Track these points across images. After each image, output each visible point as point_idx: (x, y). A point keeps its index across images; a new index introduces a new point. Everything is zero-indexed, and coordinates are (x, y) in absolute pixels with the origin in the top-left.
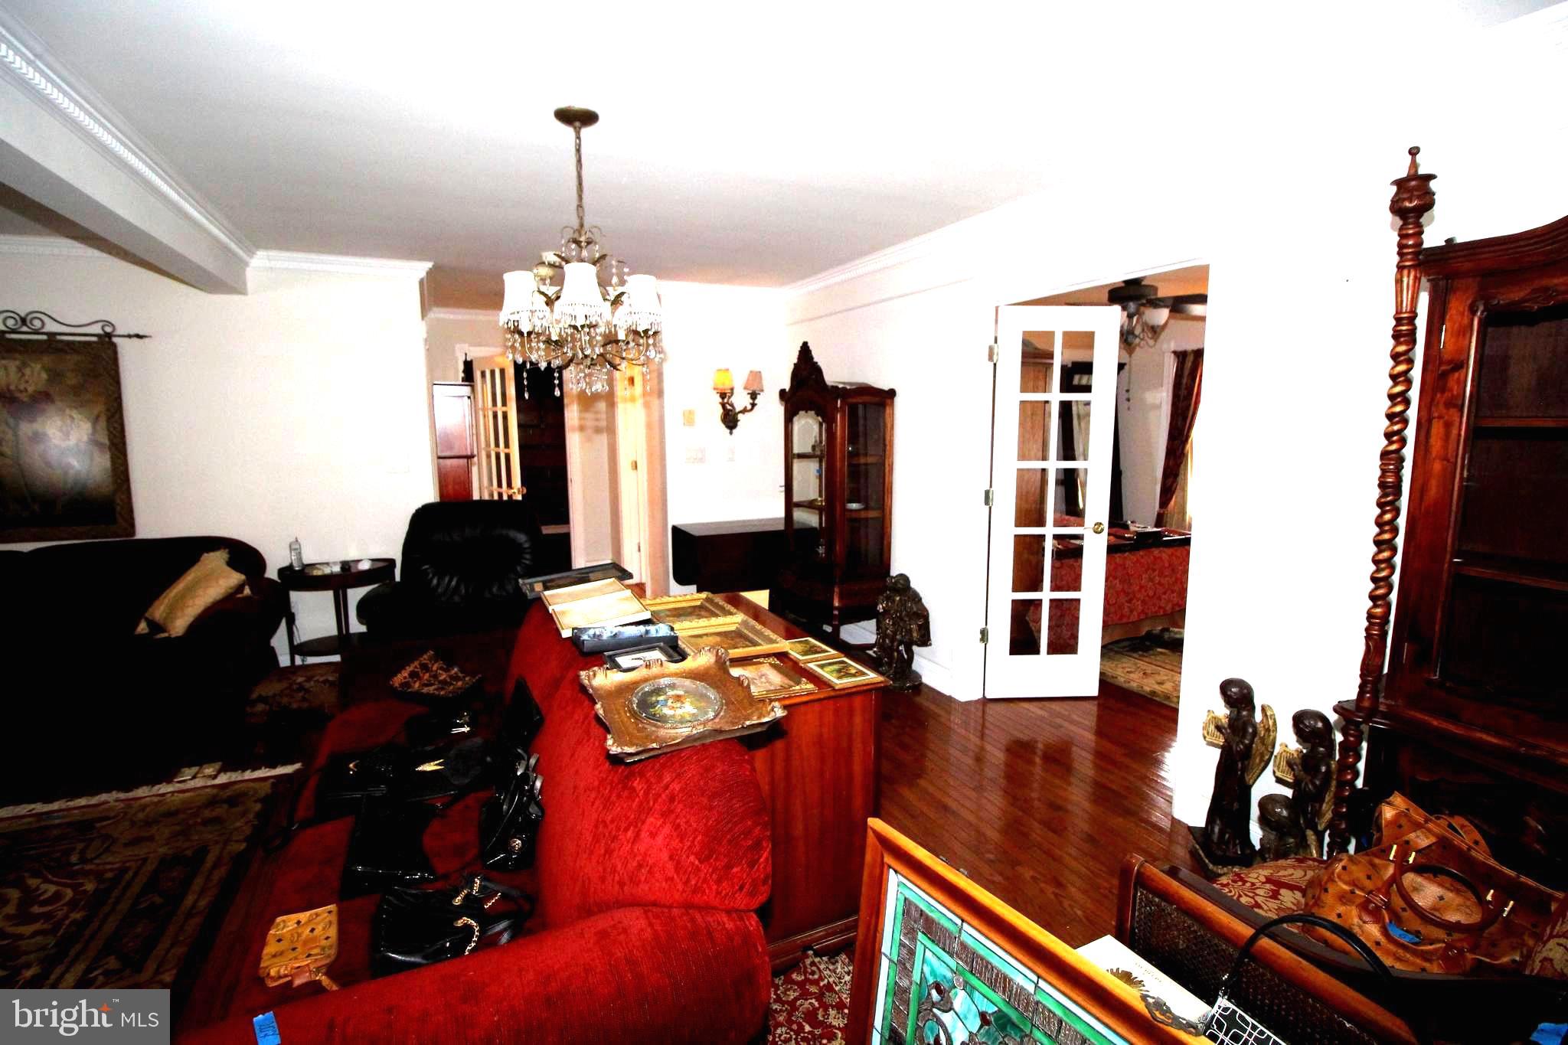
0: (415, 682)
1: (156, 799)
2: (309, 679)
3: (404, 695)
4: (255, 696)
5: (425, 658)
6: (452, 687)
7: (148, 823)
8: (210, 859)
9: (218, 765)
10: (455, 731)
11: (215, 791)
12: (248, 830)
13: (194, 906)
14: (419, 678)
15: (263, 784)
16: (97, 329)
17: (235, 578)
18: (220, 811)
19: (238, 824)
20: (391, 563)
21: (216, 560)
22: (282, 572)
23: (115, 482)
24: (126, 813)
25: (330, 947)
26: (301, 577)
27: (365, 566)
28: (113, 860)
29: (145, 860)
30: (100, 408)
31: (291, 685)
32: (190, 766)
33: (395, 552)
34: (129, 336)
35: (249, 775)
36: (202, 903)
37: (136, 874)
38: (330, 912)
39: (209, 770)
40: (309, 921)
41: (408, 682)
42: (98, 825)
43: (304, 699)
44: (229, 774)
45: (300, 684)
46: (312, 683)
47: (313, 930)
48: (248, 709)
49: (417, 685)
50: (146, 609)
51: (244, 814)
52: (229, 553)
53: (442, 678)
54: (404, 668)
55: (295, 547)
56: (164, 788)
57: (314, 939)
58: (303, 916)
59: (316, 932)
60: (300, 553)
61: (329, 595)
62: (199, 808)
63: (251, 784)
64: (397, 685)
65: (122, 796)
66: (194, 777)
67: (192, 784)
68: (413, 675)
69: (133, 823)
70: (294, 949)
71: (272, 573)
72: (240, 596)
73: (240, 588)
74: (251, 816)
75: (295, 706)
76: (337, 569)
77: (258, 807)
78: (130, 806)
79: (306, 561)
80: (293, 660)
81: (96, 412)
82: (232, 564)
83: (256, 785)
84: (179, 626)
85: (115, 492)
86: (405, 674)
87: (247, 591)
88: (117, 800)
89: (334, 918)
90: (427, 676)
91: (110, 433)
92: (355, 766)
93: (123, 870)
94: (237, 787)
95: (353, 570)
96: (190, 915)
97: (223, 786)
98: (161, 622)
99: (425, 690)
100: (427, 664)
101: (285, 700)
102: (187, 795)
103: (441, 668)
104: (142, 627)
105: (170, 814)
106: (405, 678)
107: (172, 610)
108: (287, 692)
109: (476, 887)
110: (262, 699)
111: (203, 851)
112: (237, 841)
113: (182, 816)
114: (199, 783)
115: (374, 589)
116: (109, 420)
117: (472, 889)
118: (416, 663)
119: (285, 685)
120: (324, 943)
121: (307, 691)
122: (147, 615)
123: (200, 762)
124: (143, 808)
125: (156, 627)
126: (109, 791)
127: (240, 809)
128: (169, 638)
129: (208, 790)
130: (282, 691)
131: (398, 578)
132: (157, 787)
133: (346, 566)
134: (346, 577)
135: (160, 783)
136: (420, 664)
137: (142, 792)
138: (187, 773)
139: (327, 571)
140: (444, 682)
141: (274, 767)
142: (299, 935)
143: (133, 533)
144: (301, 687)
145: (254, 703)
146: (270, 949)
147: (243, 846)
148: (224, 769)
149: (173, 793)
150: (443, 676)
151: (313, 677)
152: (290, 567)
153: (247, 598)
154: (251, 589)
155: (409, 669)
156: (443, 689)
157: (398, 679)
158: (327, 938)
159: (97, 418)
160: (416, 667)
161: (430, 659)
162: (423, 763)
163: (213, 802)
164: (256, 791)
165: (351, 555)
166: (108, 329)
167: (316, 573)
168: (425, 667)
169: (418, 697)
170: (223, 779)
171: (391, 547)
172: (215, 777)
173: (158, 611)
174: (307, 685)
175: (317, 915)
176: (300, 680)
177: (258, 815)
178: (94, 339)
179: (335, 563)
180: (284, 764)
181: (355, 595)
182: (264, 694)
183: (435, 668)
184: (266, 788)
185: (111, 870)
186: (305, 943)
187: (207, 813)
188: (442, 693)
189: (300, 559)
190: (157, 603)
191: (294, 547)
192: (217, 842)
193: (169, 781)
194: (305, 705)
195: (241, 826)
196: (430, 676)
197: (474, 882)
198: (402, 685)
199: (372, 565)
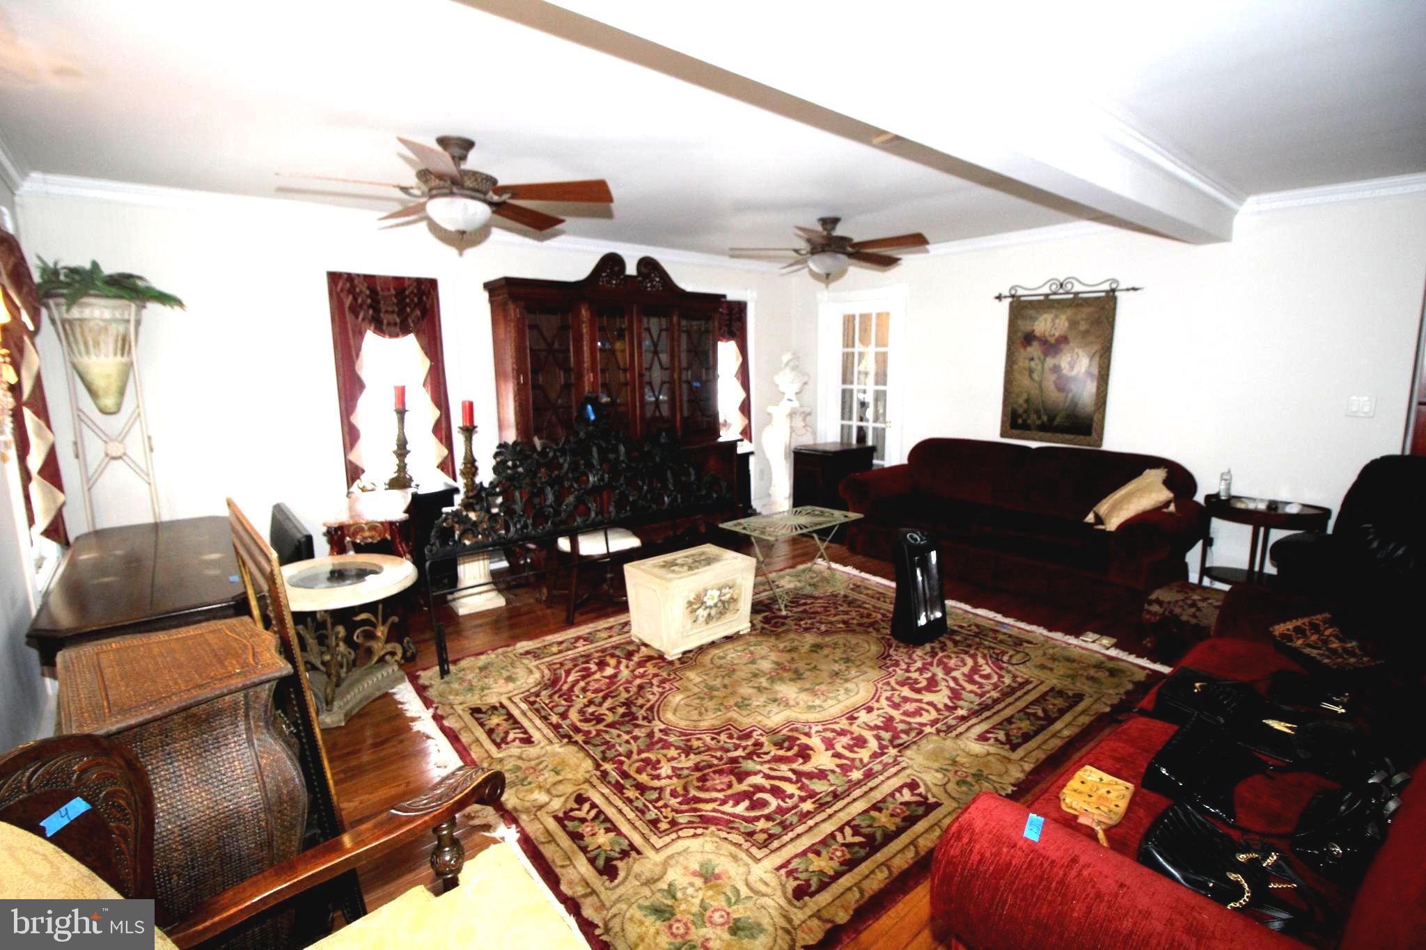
0: (1298, 638)
1: (1064, 645)
2: (1204, 600)
3: (1281, 645)
4: (1153, 597)
5: (1318, 618)
6: (1340, 660)
7: (1054, 658)
8: (1081, 706)
9: (1114, 641)
10: (1326, 705)
11: (1104, 659)
12: (1116, 701)
13: (1059, 731)
14: (1304, 636)
15: (1140, 670)
16: (1106, 287)
17: (1165, 495)
18: (1101, 675)
19: (1111, 691)
20: (1326, 513)
21: (1155, 476)
22: (1208, 498)
23: (1096, 404)
24: (1043, 645)
25: (1116, 813)
26: (1224, 507)
27: (1293, 509)
28: (1024, 672)
29: (1042, 682)
30: (1096, 347)
31: (1186, 598)
32: (1095, 632)
33: (1333, 502)
34: (1128, 290)
35: (1132, 659)
36: (1066, 733)
37: (1034, 688)
38: (1127, 788)
39: (1106, 641)
40: (1109, 784)
41: (1291, 635)
42: (1025, 645)
43: (1194, 616)
44: (1118, 651)
45: (1194, 601)
46: (1205, 604)
47: (1108, 792)
48: (1146, 606)
49: (1300, 642)
50: (1095, 505)
51: (1117, 686)
52: (1168, 472)
53: (1334, 646)
54: (1290, 620)
55: (1227, 477)
56: (1072, 640)
57: (1107, 800)
58: (1107, 778)
59: (1110, 796)
60: (1229, 484)
61: (1247, 530)
62: (1089, 666)
63: (1131, 667)
64: (1277, 633)
65: (1045, 632)
66: (1094, 642)
67: (1090, 646)
68: (1298, 630)
69: (1045, 654)
70: (1090, 796)
71: (1200, 498)
72: (1165, 510)
73: (1167, 504)
74: (1122, 691)
75: (1184, 618)
76: (1262, 506)
77: (1130, 687)
78: (1047, 641)
79: (1234, 492)
80: (1201, 580)
81: (1093, 351)
82: (1168, 483)
83: (1135, 669)
84: (1112, 524)
85: (1095, 412)
86: (1290, 625)
87: (1172, 508)
88: (1041, 634)
89: (1128, 794)
90: (1314, 637)
91: (1100, 366)
92: (1200, 686)
93: (1027, 682)
94: (1120, 663)
95: (1280, 511)
96: (1054, 735)
97: (1111, 658)
98: (1103, 517)
99: (1307, 650)
100: (1318, 625)
101: (1177, 611)
102: (1084, 652)
103: (1336, 637)
104: (1090, 518)
105: (1069, 660)
106: (1288, 630)
107: (1113, 508)
108: (1181, 603)
109: (1270, 861)
110: (1160, 603)
111: (1079, 697)
112: (1105, 704)
113: (1075, 665)
114: (1095, 647)
115: (1295, 535)
116: (1101, 356)
117: (1265, 860)
118: (1306, 620)
119: (1180, 596)
120: (1113, 807)
121: (1199, 609)
122: (1095, 509)
123: (1102, 632)
124: (1054, 647)
125: (1099, 520)
126: (1039, 625)
127: (1115, 680)
128: (1104, 531)
129: (1098, 655)
130: (1177, 602)
131: (1330, 530)
132: (1068, 637)
133: (1273, 505)
134: (1270, 516)
135: (1071, 634)
136: (1311, 623)
137: (1058, 636)
138: (1090, 636)
139: (1251, 506)
140: (1334, 651)
141: (1154, 661)
142: (1098, 789)
143: (1100, 445)
144: (1194, 605)
145: (1150, 603)
146: (1074, 783)
147: (1108, 709)
148: (1116, 646)
149: (1076, 646)
150: (1335, 645)
151: (1208, 599)
152: (1217, 496)
153: (1170, 514)
154: (1176, 507)
155: (1299, 623)
156: (1328, 657)
157: (1279, 629)
158: (1117, 806)
159: (1094, 354)
160: (1304, 624)
161: (1325, 622)
162: (1273, 718)
163: (1099, 666)
164: (1133, 674)
165: (1281, 496)
166: (1114, 286)
167: (1240, 505)
168: (1315, 628)
169: (1296, 654)
170: (1113, 652)
171: (1331, 495)
172: (1108, 649)
173: (1103, 507)
174: (1201, 604)
175: (1117, 784)
176: (1196, 597)
177: (1127, 693)
178: (1103, 294)
179: (1262, 500)
180: (1164, 663)
181: (1276, 535)
182: (1161, 598)
183: (1327, 632)
184: (1141, 676)
185: (1022, 677)
186: (1100, 797)
187: (1092, 672)
188: (1326, 661)
189: (1228, 488)
190: (1104, 501)
191: (1225, 477)
192: (1091, 696)
193: (1077, 636)
194: (1194, 621)
195: (1113, 694)
196: (1318, 639)
197: (1270, 855)
198: (1283, 636)
199: (1302, 510)
